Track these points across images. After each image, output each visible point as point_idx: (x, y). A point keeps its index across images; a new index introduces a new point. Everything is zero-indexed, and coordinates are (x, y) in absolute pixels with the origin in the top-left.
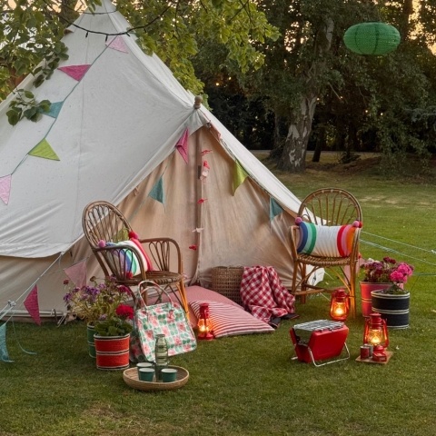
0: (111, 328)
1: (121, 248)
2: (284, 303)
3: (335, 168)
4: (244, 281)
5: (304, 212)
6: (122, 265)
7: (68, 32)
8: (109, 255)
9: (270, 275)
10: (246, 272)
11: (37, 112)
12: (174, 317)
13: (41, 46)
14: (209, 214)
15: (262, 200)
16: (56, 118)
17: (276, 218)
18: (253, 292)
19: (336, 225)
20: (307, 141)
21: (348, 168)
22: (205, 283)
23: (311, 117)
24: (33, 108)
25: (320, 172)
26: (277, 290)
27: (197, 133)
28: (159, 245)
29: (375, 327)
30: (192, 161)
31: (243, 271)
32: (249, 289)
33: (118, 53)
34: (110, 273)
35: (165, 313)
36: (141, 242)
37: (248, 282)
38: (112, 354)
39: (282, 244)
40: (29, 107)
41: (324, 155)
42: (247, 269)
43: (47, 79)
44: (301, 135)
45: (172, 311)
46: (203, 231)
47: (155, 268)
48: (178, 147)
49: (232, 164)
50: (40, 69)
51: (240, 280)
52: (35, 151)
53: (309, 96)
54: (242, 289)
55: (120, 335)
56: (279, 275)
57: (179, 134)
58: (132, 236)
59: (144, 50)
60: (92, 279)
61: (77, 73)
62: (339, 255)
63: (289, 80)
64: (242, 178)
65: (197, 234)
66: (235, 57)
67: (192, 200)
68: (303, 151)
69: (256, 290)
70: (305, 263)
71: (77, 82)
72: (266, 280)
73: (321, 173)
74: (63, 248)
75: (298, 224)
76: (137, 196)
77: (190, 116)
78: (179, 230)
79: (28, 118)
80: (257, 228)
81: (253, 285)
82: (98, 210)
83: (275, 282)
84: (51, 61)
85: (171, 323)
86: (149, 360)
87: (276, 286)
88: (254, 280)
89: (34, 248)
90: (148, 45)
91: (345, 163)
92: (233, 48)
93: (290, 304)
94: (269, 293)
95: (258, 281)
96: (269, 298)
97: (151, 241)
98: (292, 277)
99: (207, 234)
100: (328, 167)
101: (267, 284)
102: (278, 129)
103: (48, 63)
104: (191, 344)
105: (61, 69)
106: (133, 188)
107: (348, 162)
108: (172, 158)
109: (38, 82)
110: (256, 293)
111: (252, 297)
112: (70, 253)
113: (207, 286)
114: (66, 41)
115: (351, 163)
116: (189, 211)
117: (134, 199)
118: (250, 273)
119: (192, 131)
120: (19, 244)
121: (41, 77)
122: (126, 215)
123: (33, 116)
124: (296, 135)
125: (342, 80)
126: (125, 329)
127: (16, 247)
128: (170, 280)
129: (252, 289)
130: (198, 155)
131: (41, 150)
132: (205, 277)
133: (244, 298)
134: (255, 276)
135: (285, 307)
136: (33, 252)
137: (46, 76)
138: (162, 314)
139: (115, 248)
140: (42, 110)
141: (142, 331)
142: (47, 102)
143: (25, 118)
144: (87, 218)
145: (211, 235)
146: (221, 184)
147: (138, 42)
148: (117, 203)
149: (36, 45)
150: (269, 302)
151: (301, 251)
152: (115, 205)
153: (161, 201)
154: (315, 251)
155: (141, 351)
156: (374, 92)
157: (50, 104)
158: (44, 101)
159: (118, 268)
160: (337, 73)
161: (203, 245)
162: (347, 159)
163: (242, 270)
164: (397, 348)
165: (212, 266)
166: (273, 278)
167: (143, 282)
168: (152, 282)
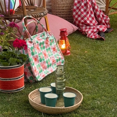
0: (11, 59)
2: (103, 21)
4: (75, 7)
12: (49, 43)
18: (82, 15)
26: (98, 13)
32: (79, 13)
35: (44, 40)
37: (78, 8)
38: (13, 79)
45: (48, 38)
54: (74, 13)
55: (18, 64)
72: (90, 6)
81: (82, 10)
85: (48, 48)
86: (39, 80)
87: (97, 10)
88: (82, 7)
93: (107, 22)
94: (93, 15)
95: (85, 8)
96: (93, 18)
101: (91, 9)
104: (61, 61)
110: (85, 16)
111: (82, 19)
129: (82, 13)
133: (77, 19)
134: (83, 4)
135: (104, 24)
138: (42, 41)
141: (31, 57)
150: (94, 22)
155: (32, 73)
166: (95, 5)
167: (25, 17)
168: (31, 17)
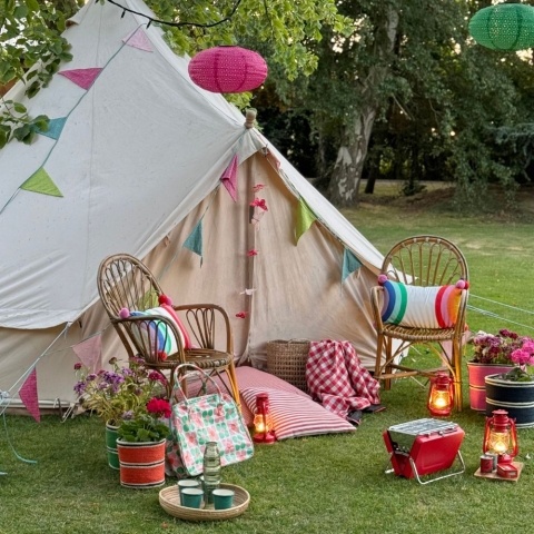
0: (140, 431)
1: (151, 319)
2: (366, 390)
3: (396, 202)
4: (310, 360)
5: (390, 268)
6: (153, 342)
7: (70, 24)
8: (134, 328)
9: (346, 353)
10: (314, 349)
11: (32, 130)
12: (223, 414)
13: (36, 43)
14: (264, 270)
15: (333, 252)
16: (57, 139)
17: (351, 275)
18: (323, 376)
19: (433, 285)
20: (361, 168)
21: (412, 202)
22: (258, 362)
23: (367, 138)
24: (26, 125)
25: (378, 207)
26: (356, 374)
27: (249, 161)
28: (199, 313)
29: (500, 429)
30: (242, 199)
31: (309, 347)
32: (317, 371)
33: (138, 52)
34: (135, 352)
35: (212, 408)
36: (176, 309)
37: (316, 361)
38: (142, 466)
39: (360, 310)
40: (20, 125)
41: (379, 184)
42: (315, 344)
43: (44, 86)
44: (353, 160)
45: (221, 405)
46: (255, 293)
47: (195, 345)
48: (224, 179)
49: (295, 203)
50: (34, 73)
51: (305, 359)
52: (30, 184)
53: (365, 111)
54: (308, 372)
55: (152, 440)
56: (358, 352)
57: (225, 162)
58: (163, 301)
59: (173, 49)
60: (112, 361)
61: (85, 78)
62: (437, 326)
63: (341, 90)
64: (308, 222)
65: (248, 298)
66: (281, 60)
67: (242, 252)
68: (356, 180)
69: (328, 372)
70: (390, 337)
71: (84, 91)
72: (341, 359)
73: (378, 209)
74: (70, 317)
75: (381, 284)
76: (169, 246)
77: (240, 138)
78: (223, 292)
79: (19, 140)
80: (328, 289)
81: (323, 366)
82: (118, 266)
83: (353, 362)
84: (49, 62)
85: (220, 422)
86: (192, 473)
87: (354, 368)
88: (325, 360)
89: (29, 316)
90: (179, 42)
91: (407, 195)
92: (279, 48)
93: (374, 392)
94: (345, 377)
95: (330, 361)
96: (345, 383)
97: (189, 308)
98: (375, 355)
99: (261, 297)
100: (386, 201)
101: (343, 365)
102: (322, 153)
103: (45, 65)
104: (246, 449)
105: (63, 74)
106: (163, 236)
107: (412, 194)
108: (216, 195)
109: (32, 91)
110: (328, 377)
111: (322, 382)
112: (79, 323)
113: (260, 366)
114: (69, 36)
115: (417, 196)
116: (237, 266)
117: (165, 250)
118: (319, 350)
119: (242, 159)
120: (10, 310)
121: (36, 83)
122: (154, 272)
123: (26, 136)
124: (348, 160)
125: (410, 90)
126: (160, 432)
127: (6, 314)
128: (217, 363)
129: (322, 371)
130: (250, 190)
131: (38, 182)
132: (257, 354)
133: (312, 383)
134: (326, 354)
135: (367, 396)
136: (28, 321)
137: (42, 83)
138: (207, 410)
139: (143, 319)
140: (37, 129)
141: (181, 434)
142: (45, 118)
143: (15, 139)
144: (104, 278)
145: (267, 298)
146: (279, 229)
147: (166, 38)
148: (142, 256)
149: (29, 42)
150: (346, 390)
151: (387, 320)
152: (140, 258)
153: (199, 253)
154: (405, 320)
155: (181, 461)
156: (449, 107)
157: (48, 120)
158: (40, 117)
159: (147, 346)
160: (404, 81)
161: (256, 312)
162: (410, 191)
163: (307, 345)
164: (528, 457)
165: (268, 340)
166: (350, 356)
167: (181, 366)
168: (193, 365)
